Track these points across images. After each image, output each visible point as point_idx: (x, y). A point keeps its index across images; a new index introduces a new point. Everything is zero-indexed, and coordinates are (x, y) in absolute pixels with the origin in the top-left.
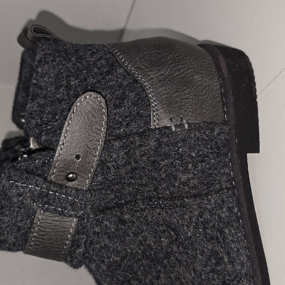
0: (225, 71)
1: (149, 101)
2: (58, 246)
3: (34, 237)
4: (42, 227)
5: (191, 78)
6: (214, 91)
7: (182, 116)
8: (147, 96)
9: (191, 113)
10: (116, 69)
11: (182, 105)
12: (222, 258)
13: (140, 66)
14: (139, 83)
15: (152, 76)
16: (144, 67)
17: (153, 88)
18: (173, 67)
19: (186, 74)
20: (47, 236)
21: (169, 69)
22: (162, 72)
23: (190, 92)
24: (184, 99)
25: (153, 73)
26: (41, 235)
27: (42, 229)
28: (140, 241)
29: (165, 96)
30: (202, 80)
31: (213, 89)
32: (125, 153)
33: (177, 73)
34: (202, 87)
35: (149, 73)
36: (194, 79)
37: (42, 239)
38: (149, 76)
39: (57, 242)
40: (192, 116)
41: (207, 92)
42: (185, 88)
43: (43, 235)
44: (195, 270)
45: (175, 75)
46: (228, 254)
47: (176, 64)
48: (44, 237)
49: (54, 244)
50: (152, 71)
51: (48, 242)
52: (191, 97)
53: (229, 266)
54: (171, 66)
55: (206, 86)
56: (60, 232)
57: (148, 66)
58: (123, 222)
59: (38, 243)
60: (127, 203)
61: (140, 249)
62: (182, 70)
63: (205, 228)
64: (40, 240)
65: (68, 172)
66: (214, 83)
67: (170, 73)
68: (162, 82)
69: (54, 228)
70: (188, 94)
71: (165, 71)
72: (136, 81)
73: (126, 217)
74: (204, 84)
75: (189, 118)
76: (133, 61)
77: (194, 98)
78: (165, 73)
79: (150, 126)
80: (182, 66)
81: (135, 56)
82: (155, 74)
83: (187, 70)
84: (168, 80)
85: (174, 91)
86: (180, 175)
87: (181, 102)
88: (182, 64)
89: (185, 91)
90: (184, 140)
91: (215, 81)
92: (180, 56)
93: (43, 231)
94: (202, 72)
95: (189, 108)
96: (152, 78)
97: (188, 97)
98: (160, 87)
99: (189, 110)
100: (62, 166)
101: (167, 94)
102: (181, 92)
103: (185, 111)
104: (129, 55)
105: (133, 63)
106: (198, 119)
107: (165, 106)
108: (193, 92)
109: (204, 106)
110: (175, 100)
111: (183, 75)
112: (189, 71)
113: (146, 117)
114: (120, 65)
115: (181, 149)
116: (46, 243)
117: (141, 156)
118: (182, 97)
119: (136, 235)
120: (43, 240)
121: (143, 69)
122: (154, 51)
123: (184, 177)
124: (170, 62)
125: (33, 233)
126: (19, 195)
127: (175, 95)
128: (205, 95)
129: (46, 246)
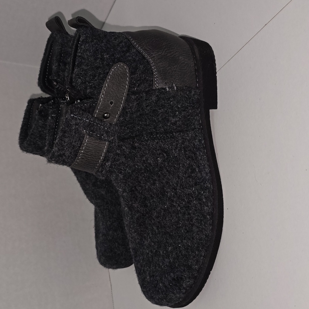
0: (198, 55)
1: (152, 71)
2: (95, 160)
3: (82, 153)
4: (87, 146)
5: (178, 58)
6: (191, 67)
7: (172, 81)
8: (151, 68)
9: (177, 80)
10: (131, 49)
11: (173, 75)
12: (195, 169)
13: (146, 48)
14: (146, 59)
15: (154, 55)
16: (148, 49)
17: (155, 63)
18: (167, 50)
19: (175, 55)
20: (90, 153)
21: (164, 51)
22: (160, 53)
23: (177, 67)
24: (174, 71)
25: (154, 53)
26: (86, 152)
27: (87, 148)
28: (144, 161)
29: (162, 68)
30: (184, 60)
31: (190, 66)
32: (137, 104)
33: (169, 54)
34: (184, 65)
35: (152, 53)
36: (179, 59)
37: (87, 154)
38: (152, 55)
39: (96, 157)
40: (178, 82)
41: (187, 68)
42: (174, 64)
43: (87, 152)
44: (178, 177)
45: (168, 55)
46: (199, 167)
47: (169, 48)
48: (88, 153)
49: (93, 158)
50: (153, 52)
51: (90, 157)
52: (178, 70)
53: (199, 175)
54: (166, 50)
55: (186, 64)
56: (98, 150)
57: (151, 48)
58: (134, 148)
59: (84, 157)
60: (136, 136)
61: (143, 166)
62: (172, 53)
63: (185, 151)
64: (85, 155)
65: (105, 112)
66: (191, 62)
67: (165, 54)
68: (160, 60)
69: (94, 148)
70: (176, 68)
71: (161, 52)
72: (144, 58)
73: (136, 144)
74: (186, 63)
75: (176, 83)
76: (141, 45)
77: (180, 71)
78: (162, 54)
79: (153, 87)
80: (172, 50)
81: (142, 42)
82: (155, 54)
83: (175, 53)
84: (163, 58)
85: (168, 66)
86: (171, 118)
87: (172, 73)
88: (172, 49)
89: (174, 66)
90: (174, 97)
91: (192, 61)
92: (170, 43)
93: (87, 149)
94: (184, 55)
95: (176, 77)
96: (154, 57)
97: (176, 70)
98: (159, 63)
99: (176, 78)
101: (163, 67)
102: (172, 67)
103: (175, 79)
104: (139, 41)
105: (142, 46)
106: (182, 84)
107: (162, 75)
108: (179, 67)
109: (185, 76)
110: (168, 71)
111: (173, 56)
112: (176, 53)
113: (150, 81)
114: (133, 47)
115: (172, 103)
116: (89, 157)
117: (147, 106)
118: (173, 70)
119: (142, 156)
120: (87, 156)
121: (148, 51)
122: (154, 39)
123: (173, 120)
124: (164, 47)
125: (81, 150)
126: (76, 124)
127: (168, 68)
128: (186, 69)
129: (88, 160)
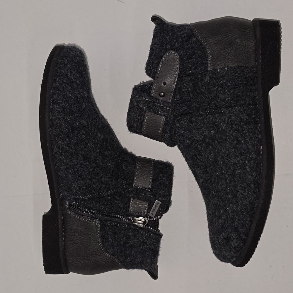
0: (258, 36)
1: (207, 55)
2: (156, 131)
3: (145, 125)
4: (148, 120)
5: (234, 41)
6: (249, 48)
7: (225, 63)
8: (207, 53)
9: (230, 61)
10: (192, 38)
11: (226, 57)
12: (240, 141)
13: (205, 36)
14: (203, 46)
15: (211, 41)
16: (207, 37)
17: (211, 48)
18: (224, 35)
19: (231, 39)
20: (151, 125)
21: (222, 37)
22: (217, 39)
23: (232, 49)
24: (228, 53)
25: (212, 39)
26: (148, 124)
27: (148, 121)
28: (201, 133)
29: (217, 52)
30: (241, 42)
31: (248, 47)
32: (193, 84)
33: (226, 39)
34: (241, 46)
35: (209, 40)
36: (235, 42)
37: (149, 126)
38: (209, 41)
39: (156, 128)
40: (231, 63)
41: (244, 49)
42: (229, 47)
43: (149, 124)
44: (225, 147)
45: (224, 40)
46: (244, 139)
47: (226, 33)
49: (154, 129)
50: (211, 38)
51: (151, 128)
52: (232, 52)
53: (244, 146)
54: (223, 35)
55: (243, 45)
56: (157, 123)
57: (210, 36)
58: (191, 122)
59: (147, 128)
60: (194, 112)
61: (201, 137)
62: (229, 37)
63: (231, 125)
64: (148, 127)
65: (160, 92)
66: (249, 43)
67: (222, 39)
68: (216, 44)
69: (154, 120)
70: (231, 50)
71: (219, 38)
72: (202, 45)
73: (193, 119)
74: (242, 44)
75: (229, 64)
76: (202, 33)
77: (234, 52)
78: (219, 39)
79: (207, 69)
80: (229, 35)
81: (203, 31)
82: (212, 40)
83: (232, 37)
84: (219, 43)
85: (222, 49)
86: (221, 95)
87: (225, 55)
88: (230, 34)
89: (229, 49)
90: (224, 76)
91: (251, 42)
92: (229, 29)
93: (149, 122)
94: (242, 37)
95: (230, 58)
96: (211, 42)
97: (230, 52)
98: (214, 47)
99: (230, 59)
100: (157, 88)
101: (217, 51)
102: (226, 49)
103: (227, 60)
104: (201, 30)
105: (202, 35)
106: (235, 64)
107: (215, 58)
108: (234, 49)
109: (240, 57)
110: (222, 54)
111: (229, 39)
112: (233, 37)
113: (206, 64)
114: (195, 36)
115: (222, 81)
116: (151, 129)
117: (202, 86)
118: (227, 52)
119: (199, 129)
121: (207, 38)
122: (215, 27)
123: (223, 96)
124: (223, 32)
125: (144, 122)
126: (137, 102)
127: (222, 51)
128: (242, 50)
129: (151, 130)
